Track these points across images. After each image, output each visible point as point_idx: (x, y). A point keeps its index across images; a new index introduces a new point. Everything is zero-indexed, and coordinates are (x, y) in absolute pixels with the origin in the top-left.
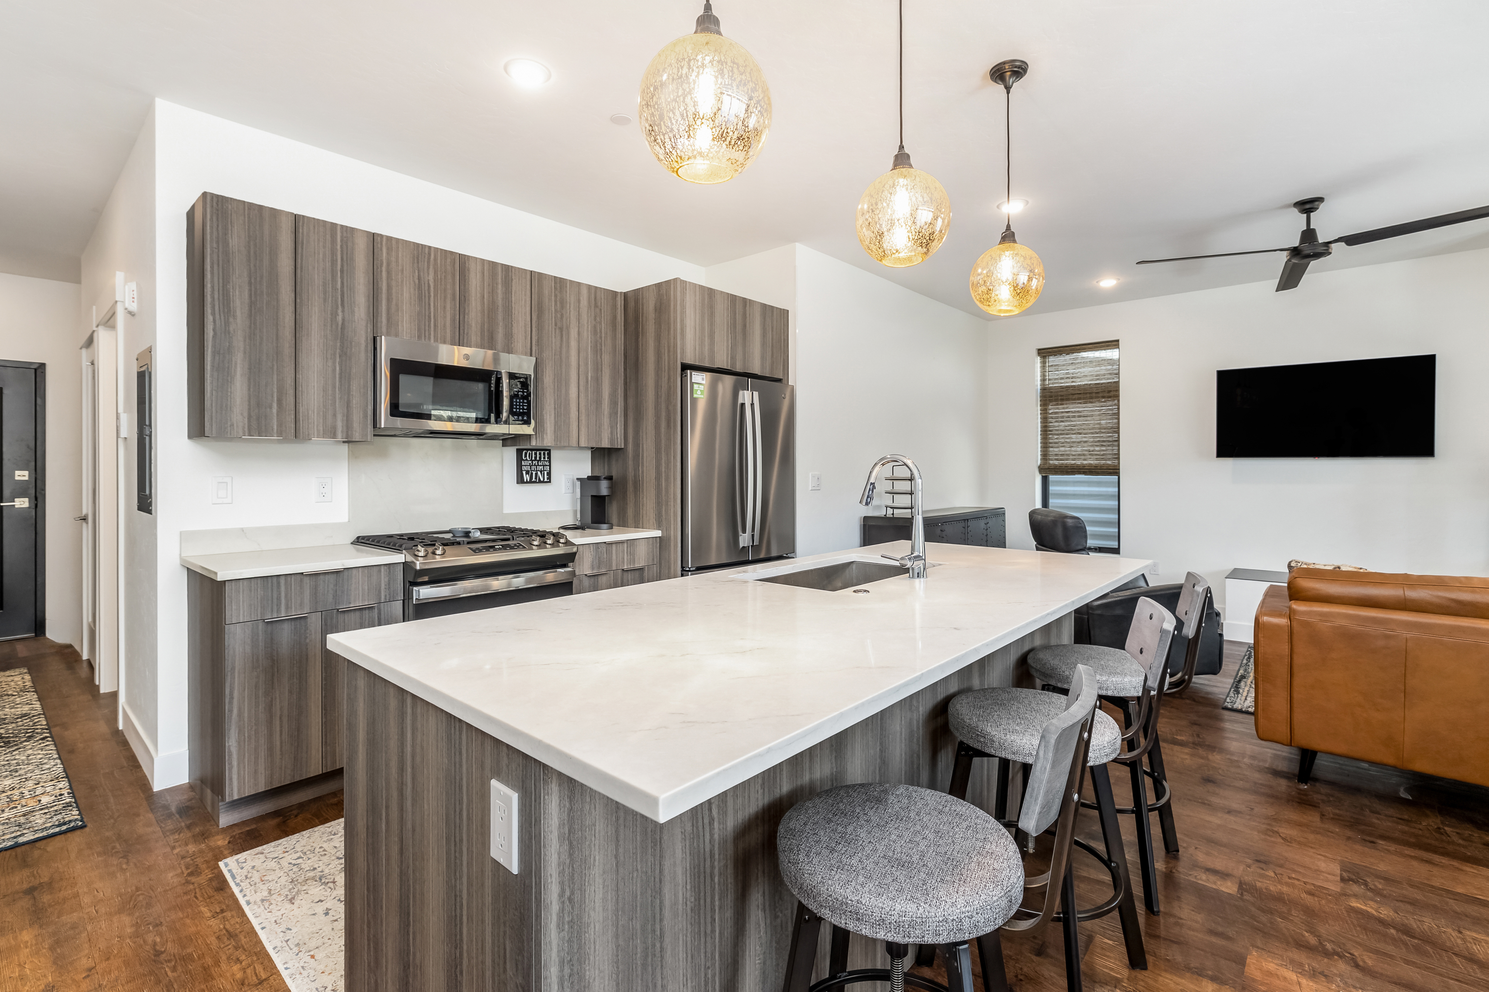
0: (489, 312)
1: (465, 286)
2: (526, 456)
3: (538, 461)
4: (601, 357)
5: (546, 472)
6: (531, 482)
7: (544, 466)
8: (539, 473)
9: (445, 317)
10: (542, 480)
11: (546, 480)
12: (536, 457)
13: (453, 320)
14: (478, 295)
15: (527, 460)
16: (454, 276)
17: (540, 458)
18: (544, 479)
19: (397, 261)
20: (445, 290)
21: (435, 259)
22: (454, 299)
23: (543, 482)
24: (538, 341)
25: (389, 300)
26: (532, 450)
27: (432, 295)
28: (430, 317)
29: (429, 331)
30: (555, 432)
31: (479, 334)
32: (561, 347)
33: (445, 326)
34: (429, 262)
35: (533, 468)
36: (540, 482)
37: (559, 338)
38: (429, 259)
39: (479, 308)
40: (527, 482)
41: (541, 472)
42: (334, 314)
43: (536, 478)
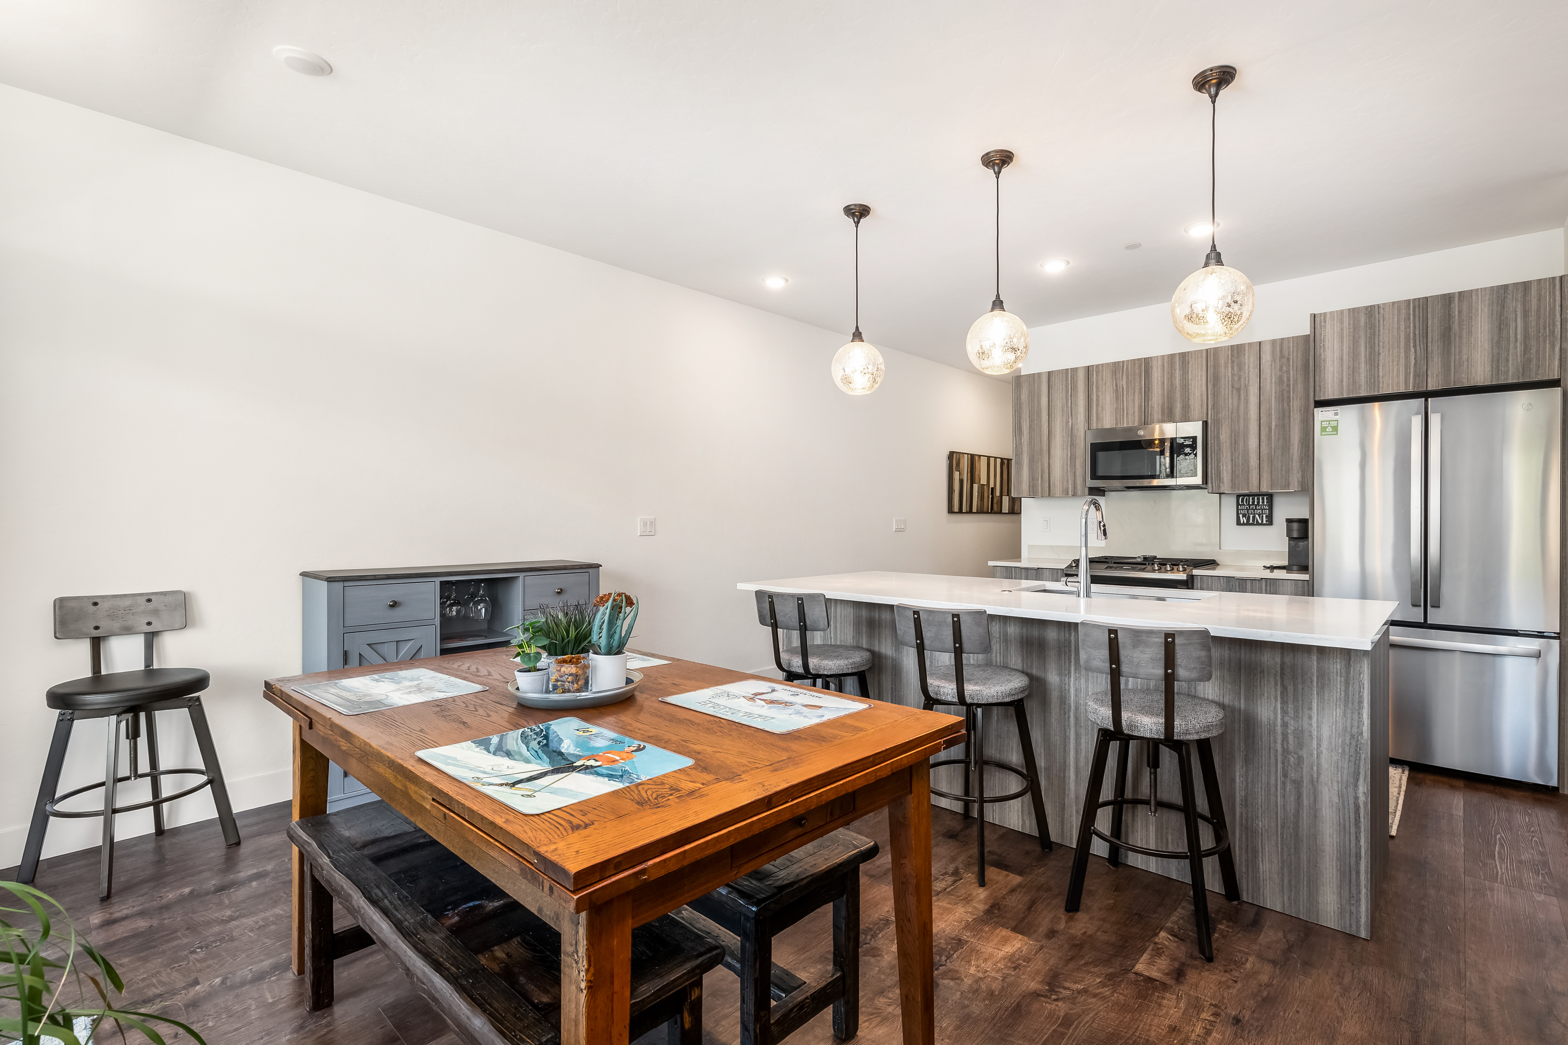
0: (1168, 393)
1: (1148, 379)
2: (1242, 501)
3: (1256, 506)
4: (1289, 405)
5: (1264, 515)
6: (1248, 524)
7: (1262, 510)
8: (1257, 516)
9: (1134, 406)
10: (1260, 522)
11: (1264, 522)
12: (1253, 502)
13: (1140, 407)
14: (1160, 383)
15: (1244, 505)
16: (1140, 375)
17: (1258, 502)
18: (1262, 521)
19: (1102, 379)
20: (1134, 388)
21: (1127, 368)
22: (1140, 392)
23: (1262, 524)
24: (1214, 405)
25: (1097, 405)
26: (1249, 495)
27: (1125, 393)
28: (1123, 409)
29: (1123, 418)
30: (1232, 480)
31: (1160, 412)
32: (1238, 406)
33: (1134, 413)
34: (1123, 372)
35: (1250, 512)
36: (1258, 524)
37: (1236, 398)
38: (1123, 370)
39: (1160, 393)
40: (1244, 524)
41: (1259, 515)
42: (1067, 422)
43: (1253, 520)
